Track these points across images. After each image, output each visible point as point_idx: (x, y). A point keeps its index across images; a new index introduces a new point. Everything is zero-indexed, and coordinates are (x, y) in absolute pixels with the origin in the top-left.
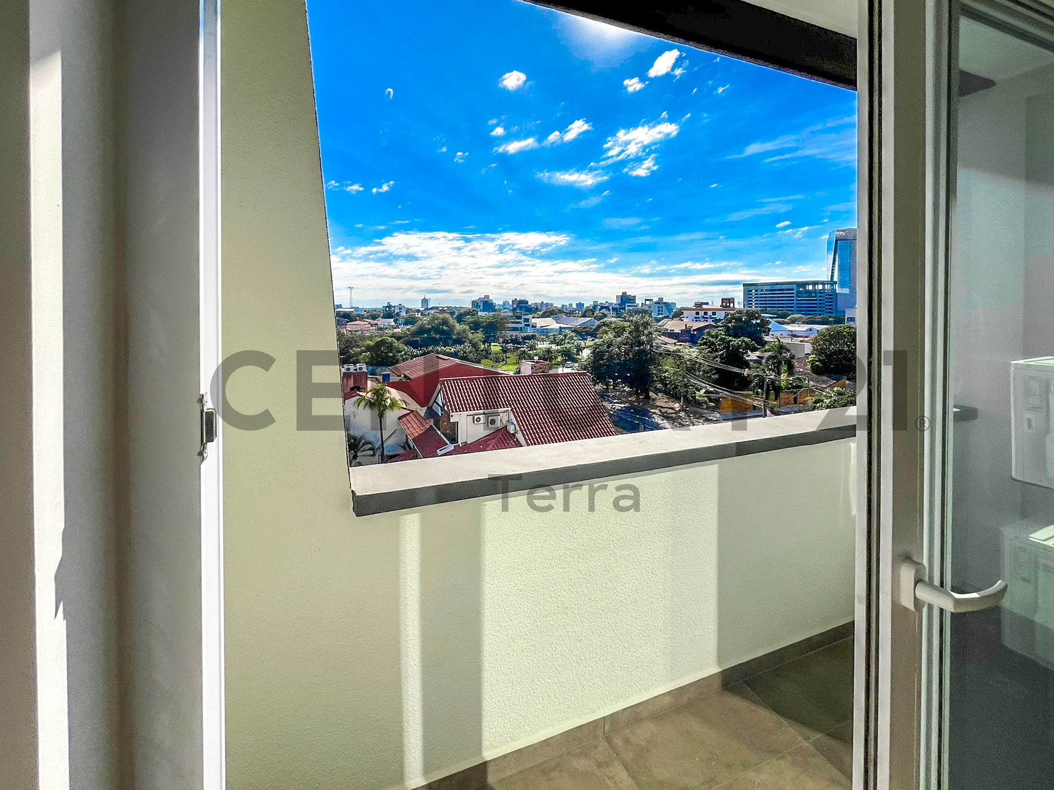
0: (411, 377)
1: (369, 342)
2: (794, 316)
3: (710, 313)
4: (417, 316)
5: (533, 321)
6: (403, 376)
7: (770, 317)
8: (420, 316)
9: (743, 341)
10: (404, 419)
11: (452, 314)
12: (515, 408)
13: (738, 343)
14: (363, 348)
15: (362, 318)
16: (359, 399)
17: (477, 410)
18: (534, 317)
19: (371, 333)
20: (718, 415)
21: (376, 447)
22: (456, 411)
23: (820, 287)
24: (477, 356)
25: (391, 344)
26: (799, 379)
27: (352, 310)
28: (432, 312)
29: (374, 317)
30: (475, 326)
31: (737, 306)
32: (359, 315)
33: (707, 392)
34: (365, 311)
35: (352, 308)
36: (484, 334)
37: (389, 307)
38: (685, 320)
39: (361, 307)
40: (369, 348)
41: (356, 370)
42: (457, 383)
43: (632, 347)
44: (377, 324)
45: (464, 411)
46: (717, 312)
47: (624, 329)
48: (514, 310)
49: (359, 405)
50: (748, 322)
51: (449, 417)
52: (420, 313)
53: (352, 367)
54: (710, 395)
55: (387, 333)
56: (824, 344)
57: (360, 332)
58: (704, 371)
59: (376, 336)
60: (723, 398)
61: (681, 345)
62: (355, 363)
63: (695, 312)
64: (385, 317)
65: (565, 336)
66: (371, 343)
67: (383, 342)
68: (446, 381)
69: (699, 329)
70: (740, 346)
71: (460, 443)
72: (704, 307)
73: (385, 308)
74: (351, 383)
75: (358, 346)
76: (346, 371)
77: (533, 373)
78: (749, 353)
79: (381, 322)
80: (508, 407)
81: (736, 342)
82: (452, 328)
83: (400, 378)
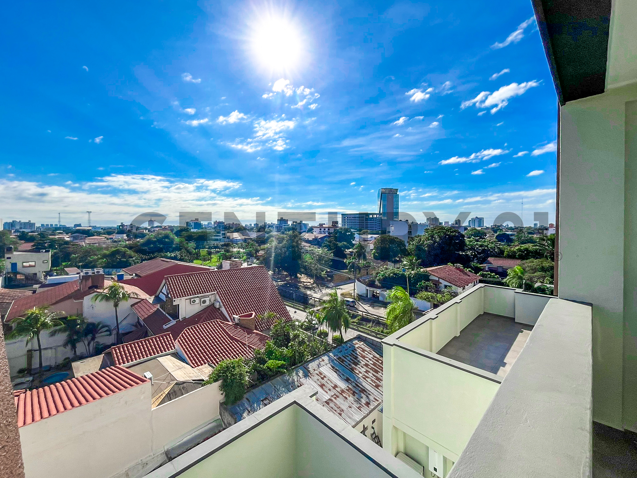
0: (141, 275)
1: (105, 252)
2: (364, 230)
3: (327, 229)
4: (145, 232)
5: (228, 234)
6: (134, 275)
7: (354, 231)
8: (147, 232)
9: (344, 244)
10: (136, 306)
11: (172, 230)
12: (220, 291)
13: (341, 245)
14: (99, 256)
15: (99, 234)
16: (97, 295)
17: (193, 295)
18: (228, 232)
19: (108, 245)
20: (332, 284)
21: (112, 329)
22: (178, 297)
23: (375, 216)
24: (191, 258)
25: (125, 252)
26: (369, 262)
27: (91, 228)
28: (157, 229)
29: (109, 233)
30: (190, 238)
31: (339, 226)
32: (96, 232)
33: (327, 272)
34: (102, 229)
35: (90, 227)
36: (196, 243)
37: (122, 225)
38: (314, 233)
39: (98, 226)
40: (105, 256)
41: (94, 273)
42: (178, 278)
43: (287, 249)
44: (112, 238)
45: (183, 297)
46: (330, 229)
47: (283, 239)
48: (215, 228)
49: (96, 300)
50: (345, 234)
51: (172, 302)
52: (147, 230)
53: (90, 272)
54: (329, 273)
55: (121, 245)
56: (379, 244)
57: (97, 245)
58: (325, 261)
59: (111, 247)
60: (335, 275)
61: (313, 247)
62: (93, 267)
63: (319, 229)
64: (119, 233)
65: (248, 243)
66: (107, 252)
67: (117, 252)
68: (170, 277)
69: (321, 238)
70: (342, 247)
71: (180, 318)
72: (324, 226)
73: (118, 226)
74: (89, 283)
75: (95, 255)
76: (85, 275)
77: (231, 268)
78: (346, 250)
79: (115, 237)
80: (214, 291)
81: (340, 244)
82: (172, 241)
83: (132, 276)
